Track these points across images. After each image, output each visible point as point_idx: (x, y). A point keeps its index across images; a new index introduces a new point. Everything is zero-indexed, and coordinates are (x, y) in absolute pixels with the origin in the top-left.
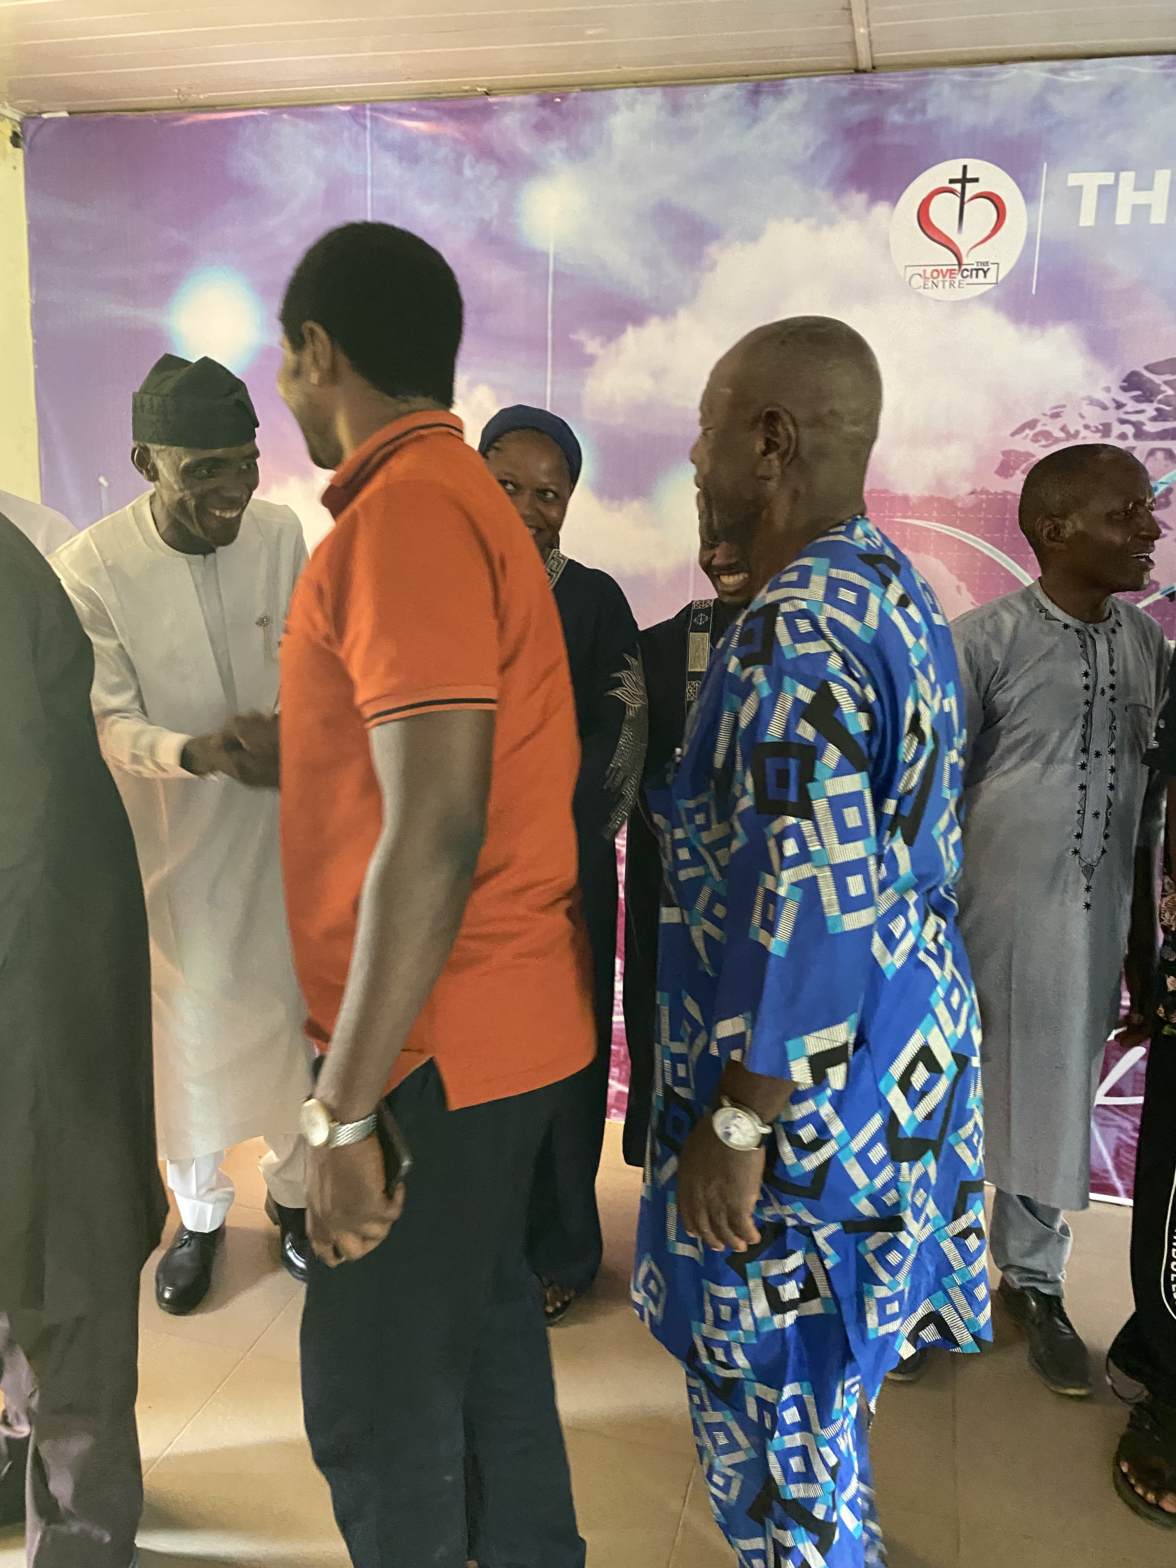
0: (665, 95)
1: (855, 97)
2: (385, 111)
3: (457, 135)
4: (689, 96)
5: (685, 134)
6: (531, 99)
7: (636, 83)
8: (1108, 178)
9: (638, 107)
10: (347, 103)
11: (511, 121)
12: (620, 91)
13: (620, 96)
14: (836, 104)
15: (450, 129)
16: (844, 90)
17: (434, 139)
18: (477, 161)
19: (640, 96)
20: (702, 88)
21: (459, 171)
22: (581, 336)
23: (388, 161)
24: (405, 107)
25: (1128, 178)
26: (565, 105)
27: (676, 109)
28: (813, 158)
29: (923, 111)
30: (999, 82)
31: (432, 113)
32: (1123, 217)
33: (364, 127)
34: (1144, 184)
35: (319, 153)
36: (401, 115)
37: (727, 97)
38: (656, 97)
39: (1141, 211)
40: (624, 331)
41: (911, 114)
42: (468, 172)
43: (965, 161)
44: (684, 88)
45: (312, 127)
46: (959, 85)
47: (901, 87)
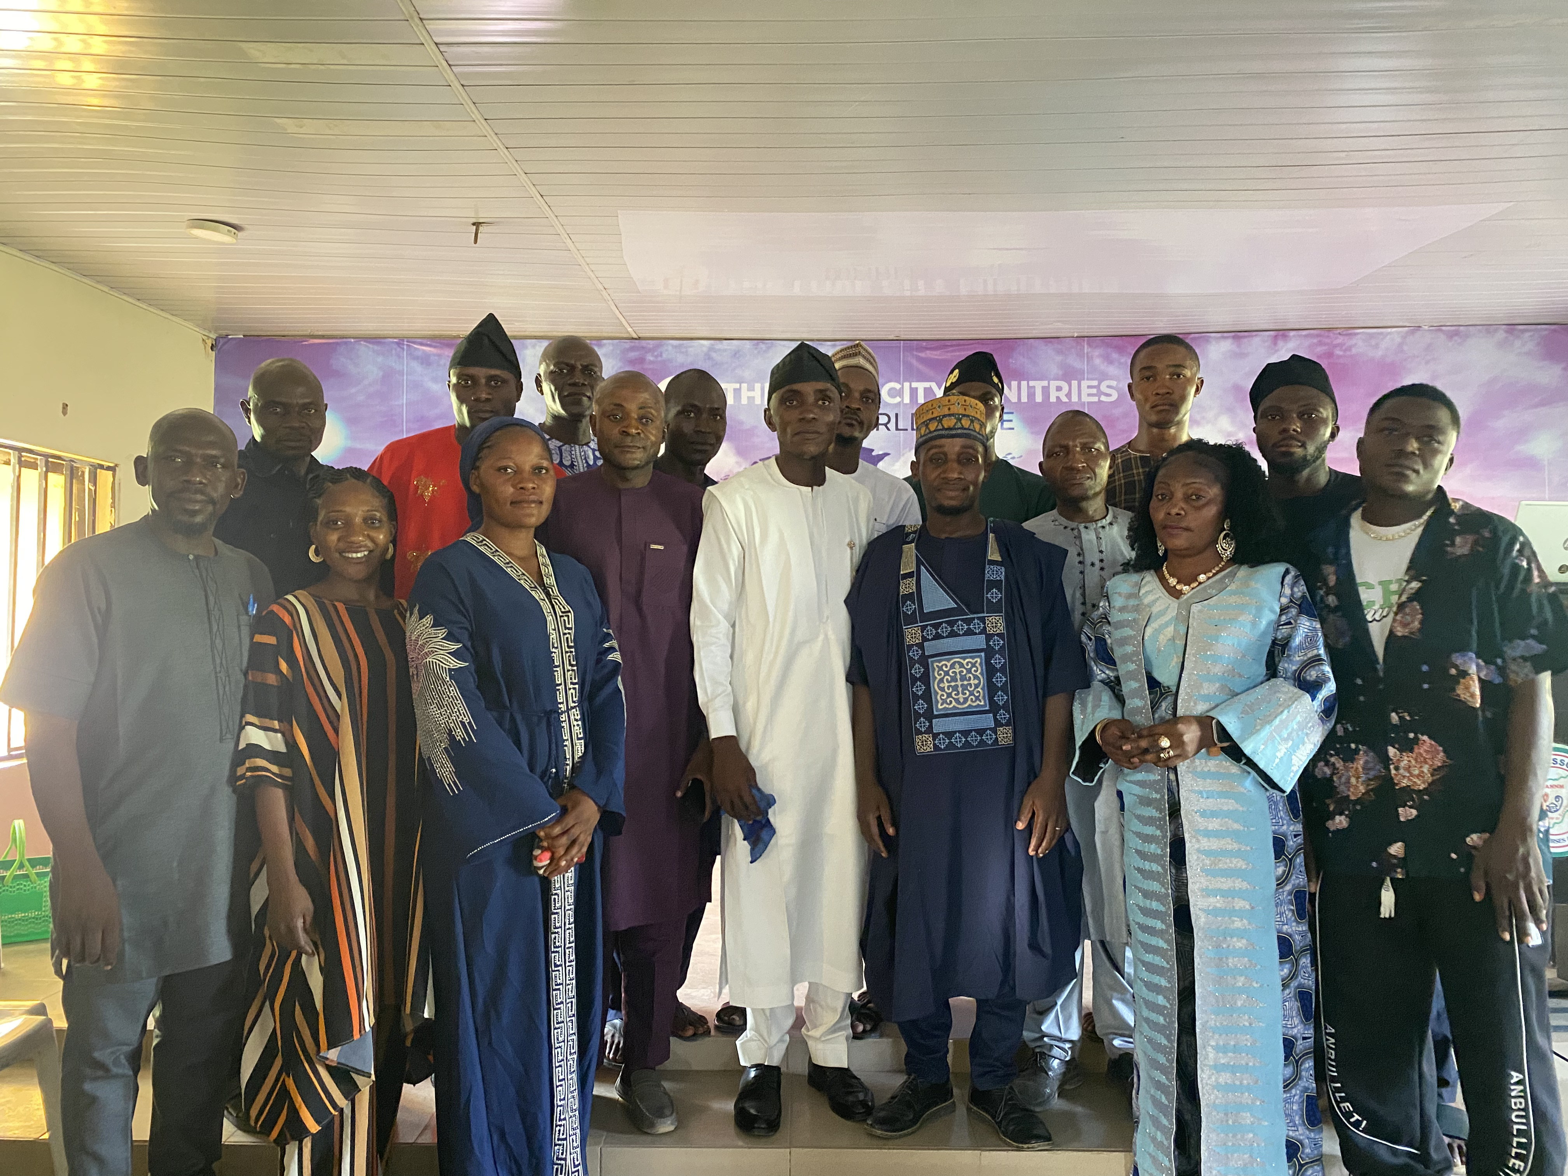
1: (632, 349)
2: (414, 343)
7: (536, 338)
8: (737, 386)
10: (395, 338)
12: (529, 341)
14: (624, 351)
16: (627, 346)
17: (439, 356)
23: (415, 365)
24: (425, 341)
25: (744, 386)
29: (661, 356)
30: (690, 347)
31: (438, 344)
32: (744, 401)
33: (404, 349)
34: (751, 389)
35: (380, 359)
36: (421, 344)
39: (751, 399)
41: (656, 357)
45: (376, 348)
46: (675, 346)
47: (651, 346)
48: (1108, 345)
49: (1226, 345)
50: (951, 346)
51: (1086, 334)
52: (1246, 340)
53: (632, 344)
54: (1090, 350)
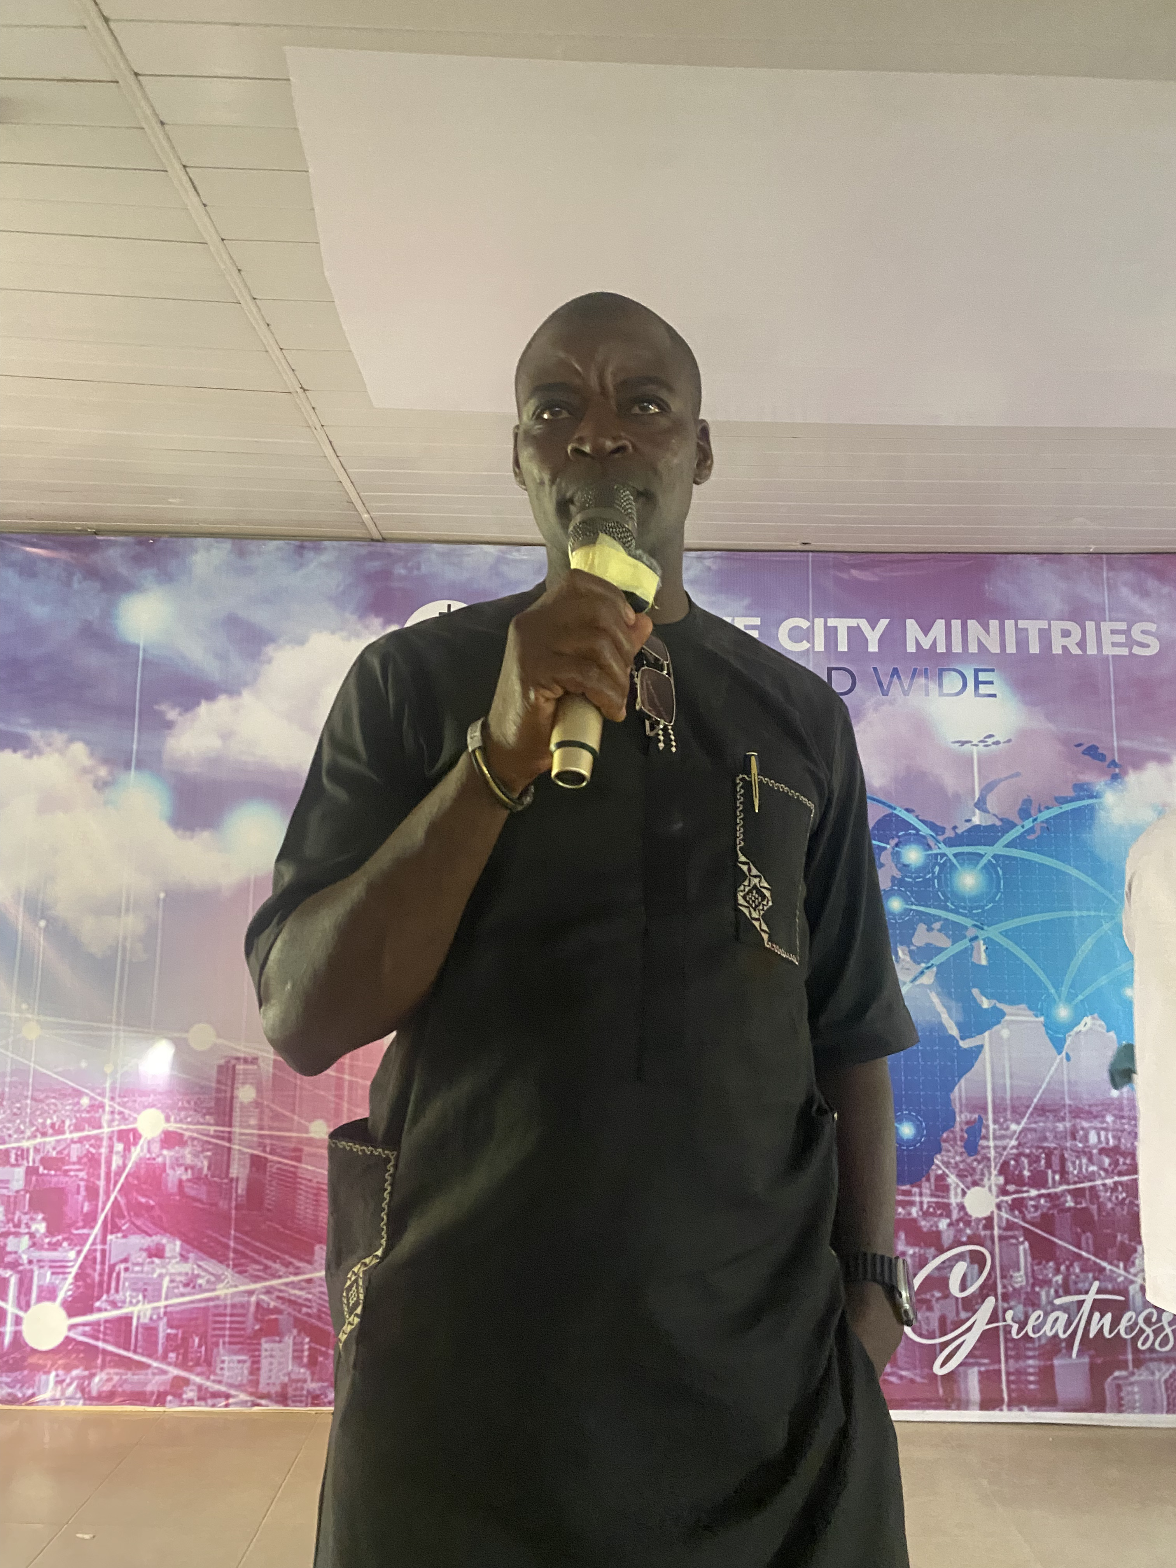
0: (233, 544)
1: (372, 556)
2: (11, 540)
3: (69, 559)
4: (252, 546)
5: (247, 571)
6: (130, 539)
7: (212, 535)
9: (214, 552)
11: (113, 553)
12: (200, 540)
13: (200, 542)
14: (358, 560)
15: (63, 555)
16: (364, 551)
17: (50, 561)
18: (85, 578)
19: (216, 545)
20: (261, 542)
21: (69, 585)
22: (163, 707)
23: (10, 575)
24: (27, 538)
26: (157, 545)
27: (242, 553)
28: (343, 592)
29: (419, 568)
30: (468, 555)
31: (51, 544)
36: (24, 543)
37: (278, 549)
38: (227, 545)
40: (198, 704)
41: (411, 569)
42: (76, 586)
43: (447, 601)
44: (247, 542)
46: (441, 555)
47: (402, 553)
48: (1141, 568)
50: (892, 562)
51: (1104, 548)
53: (370, 549)
54: (1111, 574)
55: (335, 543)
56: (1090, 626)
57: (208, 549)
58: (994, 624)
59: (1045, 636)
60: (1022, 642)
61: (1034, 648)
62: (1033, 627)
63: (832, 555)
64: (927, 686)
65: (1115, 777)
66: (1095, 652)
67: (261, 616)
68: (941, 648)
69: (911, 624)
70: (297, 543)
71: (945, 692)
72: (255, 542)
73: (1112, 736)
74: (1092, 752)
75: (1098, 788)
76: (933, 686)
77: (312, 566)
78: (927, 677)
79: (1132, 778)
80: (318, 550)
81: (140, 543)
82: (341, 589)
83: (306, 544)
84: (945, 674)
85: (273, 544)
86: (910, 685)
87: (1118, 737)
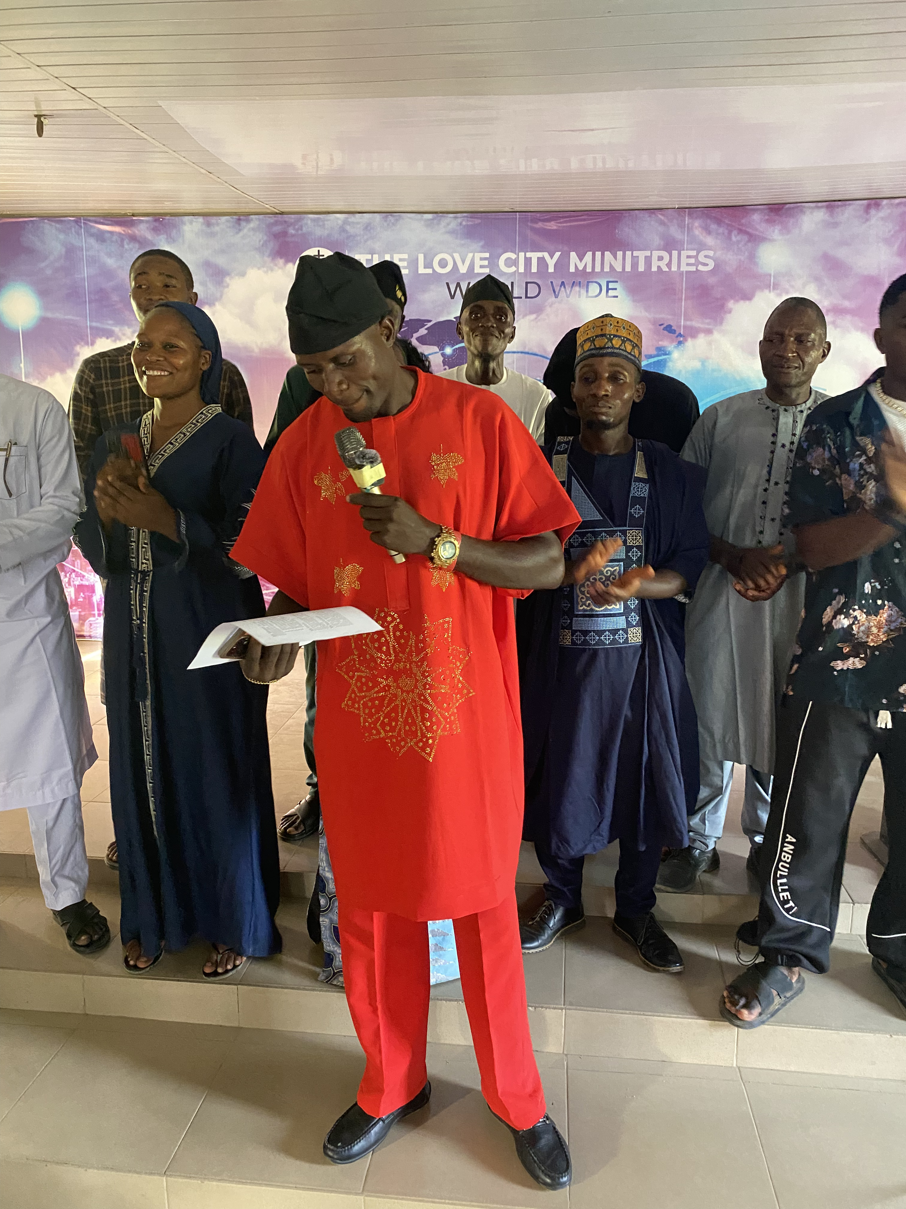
0: (204, 219)
1: (276, 223)
2: (89, 221)
3: (120, 230)
4: (213, 220)
5: (213, 235)
6: (150, 219)
7: (192, 215)
9: (194, 224)
10: (73, 216)
11: (143, 226)
13: (187, 218)
14: (270, 226)
16: (272, 221)
18: (130, 241)
19: (195, 220)
20: (218, 218)
21: (122, 246)
23: (92, 241)
24: (98, 219)
26: (164, 221)
27: (209, 225)
28: (263, 246)
29: (302, 230)
30: (328, 220)
31: (109, 222)
33: (81, 227)
35: (62, 237)
36: (96, 222)
37: (227, 221)
38: (201, 219)
41: (297, 230)
42: (126, 246)
43: (319, 249)
44: (210, 217)
45: (58, 226)
46: (313, 220)
47: (293, 220)
48: (708, 217)
49: (820, 215)
50: (563, 217)
51: (687, 205)
52: (839, 210)
53: (276, 219)
54: (690, 221)
55: (257, 216)
56: (675, 253)
57: (191, 223)
58: (620, 254)
59: (648, 260)
60: (635, 265)
61: (641, 268)
62: (642, 255)
63: (529, 214)
64: (579, 292)
65: (680, 343)
66: (676, 270)
67: (221, 261)
68: (589, 270)
69: (573, 255)
70: (237, 217)
71: (590, 294)
72: (215, 218)
73: (681, 319)
74: (669, 329)
75: (669, 349)
76: (583, 292)
77: (245, 231)
78: (580, 286)
79: (690, 343)
80: (248, 221)
81: (155, 221)
82: (261, 243)
83: (242, 217)
84: (590, 284)
85: (224, 219)
86: (571, 291)
87: (684, 320)
